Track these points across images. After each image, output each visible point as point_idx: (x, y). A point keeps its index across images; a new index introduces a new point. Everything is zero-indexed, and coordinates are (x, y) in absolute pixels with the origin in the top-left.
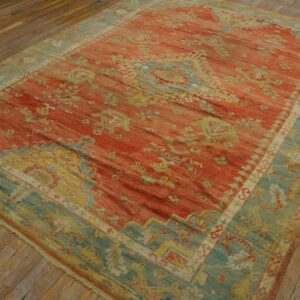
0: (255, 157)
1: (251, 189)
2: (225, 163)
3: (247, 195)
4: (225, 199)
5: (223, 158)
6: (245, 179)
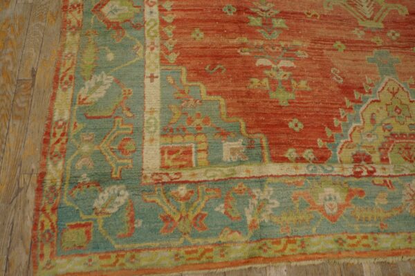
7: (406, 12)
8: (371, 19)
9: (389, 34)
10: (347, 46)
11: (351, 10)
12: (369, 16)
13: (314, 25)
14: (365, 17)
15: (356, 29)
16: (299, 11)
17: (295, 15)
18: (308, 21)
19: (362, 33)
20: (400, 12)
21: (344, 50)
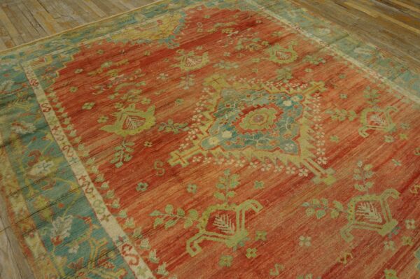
0: (73, 134)
1: (45, 114)
2: (84, 108)
3: (43, 109)
4: (53, 95)
5: (89, 108)
6: (58, 114)
7: (397, 193)
8: (384, 222)
9: (408, 227)
10: (394, 269)
11: (365, 226)
12: (380, 221)
13: (356, 268)
14: (379, 224)
15: (385, 243)
16: (334, 263)
17: (335, 271)
18: (349, 268)
19: (392, 243)
20: (394, 197)
21: (397, 276)
